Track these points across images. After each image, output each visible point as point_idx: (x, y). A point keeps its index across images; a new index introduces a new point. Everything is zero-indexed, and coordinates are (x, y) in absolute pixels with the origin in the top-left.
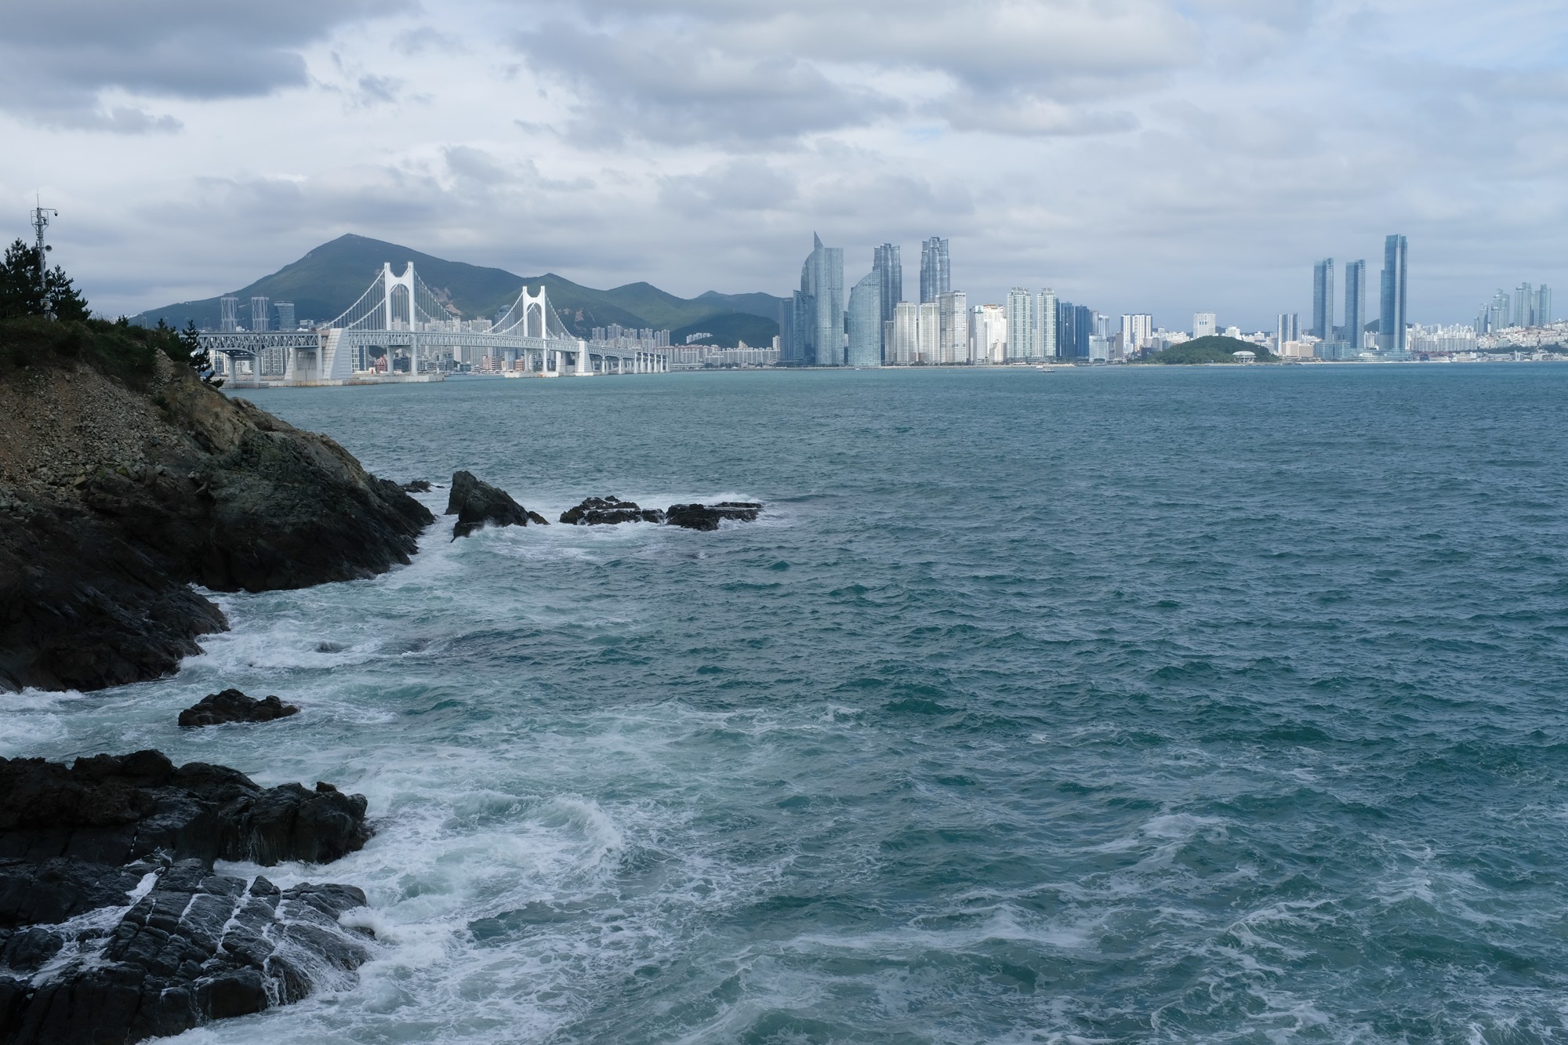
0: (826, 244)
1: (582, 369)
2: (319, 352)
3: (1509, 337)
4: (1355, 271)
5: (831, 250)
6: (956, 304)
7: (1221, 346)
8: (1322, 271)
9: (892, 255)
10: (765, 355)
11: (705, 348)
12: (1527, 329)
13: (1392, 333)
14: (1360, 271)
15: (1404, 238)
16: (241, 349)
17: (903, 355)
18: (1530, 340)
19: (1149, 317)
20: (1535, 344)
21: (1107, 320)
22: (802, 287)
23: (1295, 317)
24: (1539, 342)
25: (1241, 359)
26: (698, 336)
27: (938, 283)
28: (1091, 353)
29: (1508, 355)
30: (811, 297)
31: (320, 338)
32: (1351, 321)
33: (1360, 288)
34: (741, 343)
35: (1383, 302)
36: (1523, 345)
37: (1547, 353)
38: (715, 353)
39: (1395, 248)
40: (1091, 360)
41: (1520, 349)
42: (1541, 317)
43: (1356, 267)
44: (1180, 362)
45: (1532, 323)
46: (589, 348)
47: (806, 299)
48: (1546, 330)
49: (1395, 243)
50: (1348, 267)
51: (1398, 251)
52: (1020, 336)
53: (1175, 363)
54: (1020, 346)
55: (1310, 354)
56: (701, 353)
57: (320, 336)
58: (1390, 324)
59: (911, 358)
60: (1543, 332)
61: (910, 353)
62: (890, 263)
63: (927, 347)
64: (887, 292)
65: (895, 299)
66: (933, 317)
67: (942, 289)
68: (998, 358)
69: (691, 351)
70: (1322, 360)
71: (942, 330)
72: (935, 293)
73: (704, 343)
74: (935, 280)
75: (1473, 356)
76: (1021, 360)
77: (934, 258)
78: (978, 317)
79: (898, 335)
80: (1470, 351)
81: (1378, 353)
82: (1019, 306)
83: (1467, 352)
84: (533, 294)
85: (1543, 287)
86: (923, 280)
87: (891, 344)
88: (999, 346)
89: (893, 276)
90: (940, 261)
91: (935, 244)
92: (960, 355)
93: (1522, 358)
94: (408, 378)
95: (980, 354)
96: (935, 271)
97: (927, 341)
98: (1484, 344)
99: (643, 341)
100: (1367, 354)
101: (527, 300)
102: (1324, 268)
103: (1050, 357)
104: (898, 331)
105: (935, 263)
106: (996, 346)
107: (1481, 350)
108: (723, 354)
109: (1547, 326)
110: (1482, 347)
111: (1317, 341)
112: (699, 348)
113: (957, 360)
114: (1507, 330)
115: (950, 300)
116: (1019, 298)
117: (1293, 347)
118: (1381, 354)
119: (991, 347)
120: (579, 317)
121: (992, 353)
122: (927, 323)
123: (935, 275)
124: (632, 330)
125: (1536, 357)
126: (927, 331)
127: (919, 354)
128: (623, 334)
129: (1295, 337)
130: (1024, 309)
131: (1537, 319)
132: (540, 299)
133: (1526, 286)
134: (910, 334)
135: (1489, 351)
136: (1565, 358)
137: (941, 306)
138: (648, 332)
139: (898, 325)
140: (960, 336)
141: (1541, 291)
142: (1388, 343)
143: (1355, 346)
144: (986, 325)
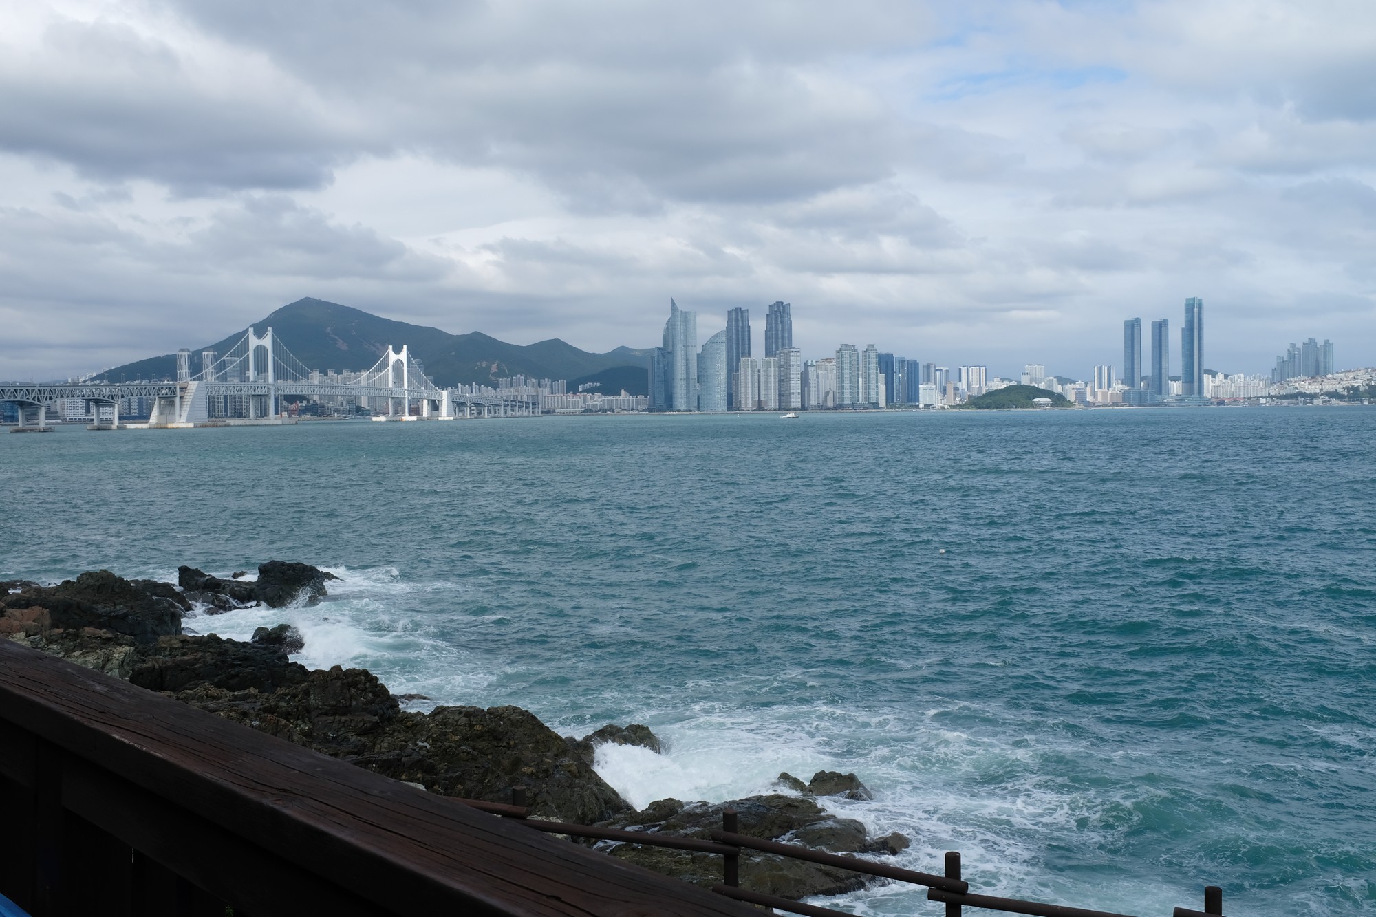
0: (680, 306)
1: (445, 414)
2: (177, 400)
3: (1296, 385)
4: (1160, 328)
5: (686, 313)
6: (792, 358)
7: (1022, 394)
8: (1132, 327)
9: (742, 317)
10: (638, 402)
11: (589, 396)
12: (1313, 378)
13: (1192, 382)
14: (1163, 328)
15: (1200, 300)
16: (101, 398)
17: (746, 403)
18: (1314, 388)
19: (983, 369)
20: (1318, 391)
21: (947, 371)
22: (664, 344)
23: (1109, 367)
24: (1321, 389)
25: (1039, 405)
26: (588, 385)
27: (780, 341)
28: (921, 399)
29: (1293, 401)
30: (670, 353)
31: (178, 390)
32: (1157, 371)
33: (1163, 344)
34: (623, 392)
35: (1184, 355)
36: (1308, 392)
37: (1327, 399)
38: (597, 400)
39: (1193, 309)
40: (921, 405)
41: (1303, 395)
42: (1325, 368)
43: (1161, 326)
44: (988, 407)
45: (1317, 373)
46: (451, 395)
47: (666, 353)
48: (1329, 379)
49: (1193, 304)
50: (1154, 324)
51: (1196, 311)
52: (847, 385)
53: (983, 408)
54: (847, 394)
55: (1119, 400)
56: (585, 400)
57: (178, 387)
58: (1191, 378)
59: (753, 405)
60: (1326, 381)
61: (753, 400)
62: (740, 324)
63: (767, 395)
64: (737, 349)
65: (743, 355)
66: (772, 370)
67: (783, 345)
68: (830, 404)
69: (579, 398)
70: (1130, 405)
71: (780, 381)
72: (777, 349)
73: (592, 391)
74: (777, 338)
75: (1263, 401)
76: (847, 406)
77: (776, 320)
78: (811, 370)
79: (743, 385)
80: (1261, 397)
81: (1180, 399)
82: (846, 360)
83: (1258, 398)
84: (397, 351)
85: (1327, 342)
86: (767, 338)
87: (737, 393)
88: (831, 394)
89: (743, 335)
90: (782, 322)
91: (778, 307)
92: (796, 402)
93: (1305, 403)
94: (263, 421)
95: (813, 401)
96: (777, 330)
97: (767, 390)
98: (1275, 391)
99: (540, 389)
100: (1171, 400)
101: (393, 357)
102: (1133, 326)
103: (873, 403)
104: (743, 381)
105: (777, 324)
106: (827, 394)
107: (1270, 396)
108: (604, 401)
109: (1329, 376)
110: (1272, 394)
111: (1127, 388)
112: (585, 396)
113: (793, 406)
114: (1296, 379)
115: (788, 355)
116: (846, 354)
117: (1104, 394)
118: (1182, 399)
119: (822, 394)
120: (494, 369)
121: (825, 400)
122: (767, 375)
123: (777, 334)
124: (533, 380)
125: (1317, 402)
126: (767, 381)
127: (759, 401)
128: (525, 384)
129: (1109, 386)
130: (850, 363)
131: (1322, 370)
132: (403, 356)
133: (1312, 342)
134: (753, 384)
135: (1278, 397)
136: (1342, 403)
137: (780, 360)
138: (547, 381)
139: (743, 376)
140: (795, 386)
141: (1325, 346)
142: (1189, 391)
143: (1160, 393)
144: (818, 376)
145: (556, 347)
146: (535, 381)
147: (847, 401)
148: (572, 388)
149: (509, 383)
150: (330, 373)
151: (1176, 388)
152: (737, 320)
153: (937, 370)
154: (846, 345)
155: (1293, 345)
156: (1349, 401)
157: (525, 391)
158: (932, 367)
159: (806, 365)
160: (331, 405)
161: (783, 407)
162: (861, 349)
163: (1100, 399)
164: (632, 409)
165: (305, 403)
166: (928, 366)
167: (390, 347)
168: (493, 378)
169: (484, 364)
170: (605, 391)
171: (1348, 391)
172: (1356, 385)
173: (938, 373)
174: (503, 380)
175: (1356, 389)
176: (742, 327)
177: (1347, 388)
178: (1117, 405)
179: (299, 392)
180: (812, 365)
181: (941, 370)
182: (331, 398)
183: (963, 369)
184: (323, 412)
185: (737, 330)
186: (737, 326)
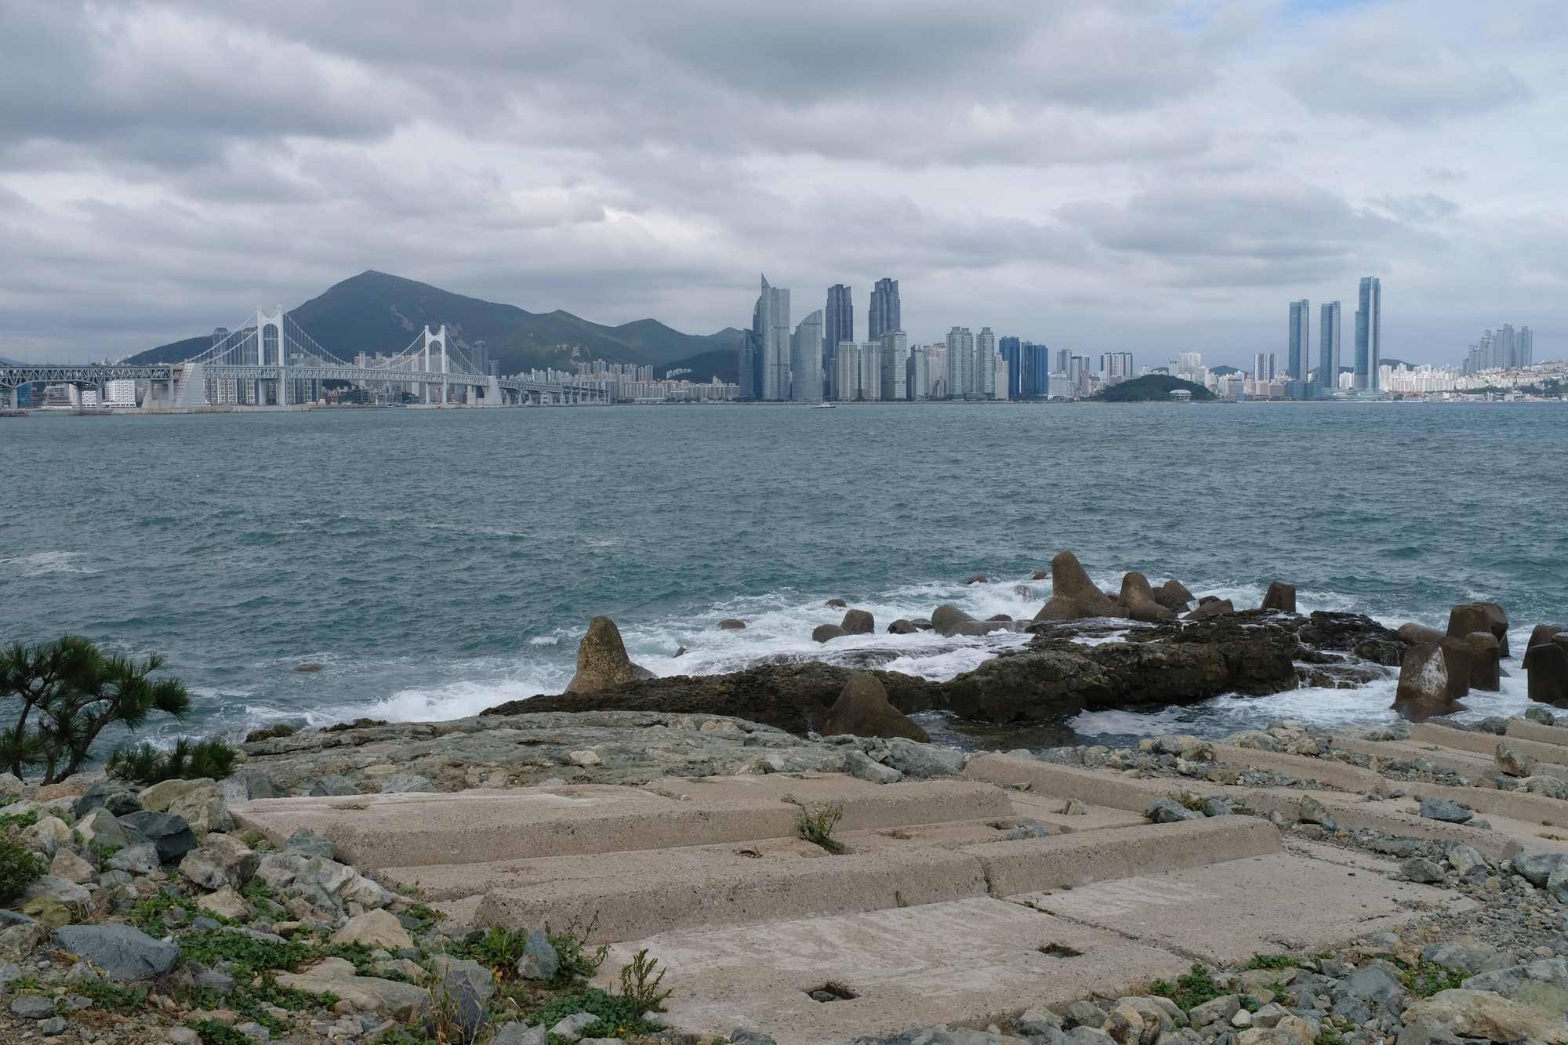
0: (772, 284)
2: (171, 384)
3: (1488, 378)
4: (1330, 312)
5: (779, 290)
6: (897, 343)
7: (1159, 385)
8: (1299, 311)
9: (844, 295)
10: (728, 390)
11: (674, 383)
12: (1507, 370)
13: (1365, 373)
14: (1334, 312)
15: (1377, 280)
16: (83, 380)
17: (845, 392)
18: (1507, 383)
19: (1131, 357)
20: (1510, 385)
21: (1087, 359)
22: (754, 326)
23: (1272, 357)
24: (1515, 383)
25: (1177, 397)
26: (677, 371)
27: (885, 322)
28: (1050, 390)
29: (1481, 396)
30: (760, 335)
31: (172, 373)
32: (1326, 362)
33: (1335, 329)
34: (715, 379)
35: (1358, 343)
36: (1499, 386)
37: (1521, 394)
38: (684, 387)
39: (1369, 291)
40: (1050, 397)
41: (1493, 389)
42: (1522, 358)
43: (1331, 308)
45: (1513, 365)
46: (502, 382)
47: (755, 336)
48: (1525, 371)
49: (1369, 285)
50: (1323, 308)
51: (1372, 292)
52: (959, 373)
54: (959, 383)
55: (1281, 394)
56: (672, 387)
58: (1364, 368)
59: (852, 393)
60: (1521, 373)
61: (852, 389)
62: (841, 303)
63: (869, 383)
64: (838, 331)
65: (845, 338)
66: (874, 355)
67: (889, 328)
68: (940, 394)
69: (661, 385)
70: (1293, 399)
71: (883, 368)
72: (882, 332)
73: (679, 378)
74: (882, 320)
75: (1446, 396)
76: (958, 397)
77: (882, 299)
78: (918, 356)
79: (841, 372)
80: (1446, 391)
81: (1352, 393)
82: (958, 345)
83: (1441, 392)
84: (434, 332)
85: (1525, 329)
86: (871, 320)
87: (835, 380)
88: (942, 382)
89: (844, 316)
90: (888, 302)
91: (885, 285)
92: (900, 391)
93: (1495, 399)
94: (272, 408)
95: (920, 391)
96: (882, 310)
97: (869, 378)
98: (1462, 383)
99: (621, 376)
100: (1341, 394)
101: (429, 338)
102: (1299, 308)
103: (988, 394)
104: (841, 367)
105: (882, 304)
106: (937, 383)
107: (1456, 391)
108: (689, 389)
109: (1526, 368)
110: (1458, 388)
111: (1290, 380)
112: (670, 384)
113: (897, 396)
114: (1488, 371)
115: (892, 339)
116: (958, 337)
117: (1264, 386)
118: (1355, 393)
119: (932, 384)
120: (576, 352)
121: (935, 390)
122: (869, 360)
123: (882, 315)
124: (616, 365)
125: (1508, 397)
126: (869, 368)
127: (860, 390)
128: (607, 370)
129: (1272, 377)
130: (963, 348)
131: (1518, 361)
132: (441, 337)
133: (1508, 329)
134: (852, 371)
135: (1464, 392)
136: (1538, 399)
137: (883, 344)
138: (632, 367)
139: (841, 362)
140: (900, 374)
141: (1523, 334)
142: (1363, 384)
143: (1329, 386)
144: (926, 363)
145: (649, 328)
146: (618, 366)
147: (958, 392)
148: (659, 375)
149: (589, 368)
150: (379, 356)
151: (1348, 379)
152: (838, 299)
153: (1074, 358)
154: (958, 328)
155: (1489, 333)
156: (1546, 396)
157: (605, 377)
158: (1068, 353)
159: (913, 349)
160: (375, 391)
161: (887, 396)
162: (976, 331)
163: (1258, 392)
164: (720, 399)
165: (346, 389)
166: (1064, 353)
167: (427, 327)
168: (573, 363)
169: (565, 346)
170: (694, 378)
171: (1546, 386)
172: (1555, 378)
173: (1077, 361)
174: (582, 365)
175: (1555, 383)
176: (844, 307)
177: (1545, 382)
178: (1278, 399)
179: (343, 376)
180: (919, 351)
181: (1080, 358)
182: (378, 383)
183: (1106, 356)
184: (366, 399)
185: (838, 310)
186: (838, 306)
